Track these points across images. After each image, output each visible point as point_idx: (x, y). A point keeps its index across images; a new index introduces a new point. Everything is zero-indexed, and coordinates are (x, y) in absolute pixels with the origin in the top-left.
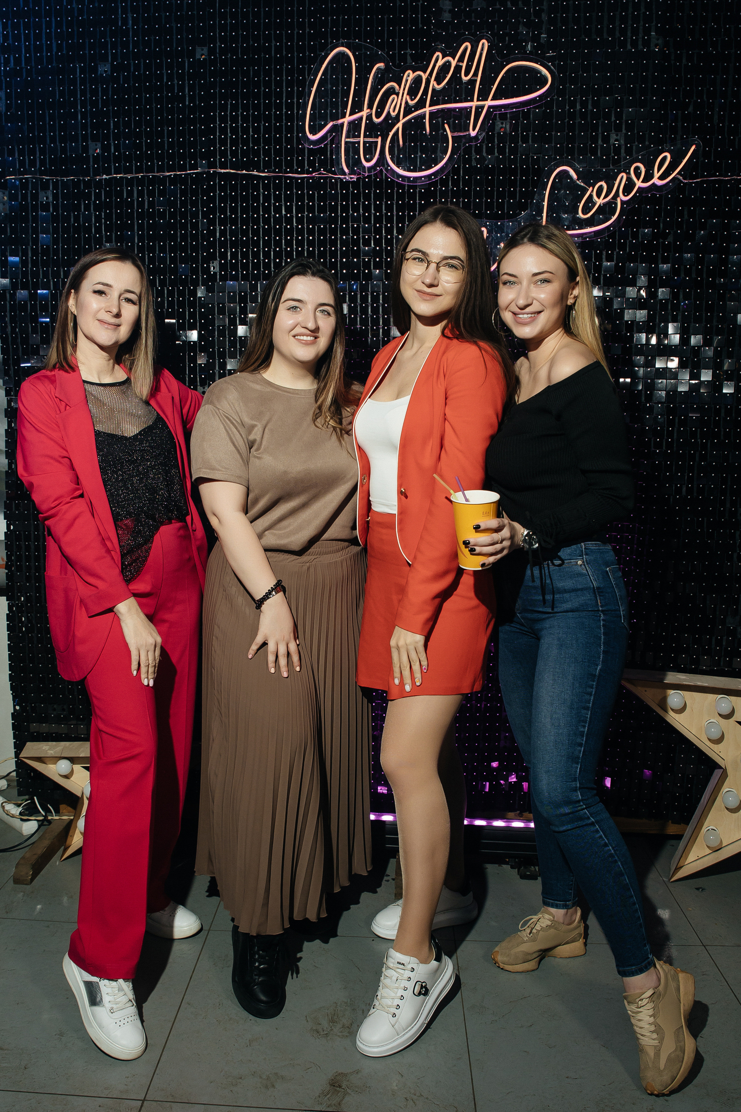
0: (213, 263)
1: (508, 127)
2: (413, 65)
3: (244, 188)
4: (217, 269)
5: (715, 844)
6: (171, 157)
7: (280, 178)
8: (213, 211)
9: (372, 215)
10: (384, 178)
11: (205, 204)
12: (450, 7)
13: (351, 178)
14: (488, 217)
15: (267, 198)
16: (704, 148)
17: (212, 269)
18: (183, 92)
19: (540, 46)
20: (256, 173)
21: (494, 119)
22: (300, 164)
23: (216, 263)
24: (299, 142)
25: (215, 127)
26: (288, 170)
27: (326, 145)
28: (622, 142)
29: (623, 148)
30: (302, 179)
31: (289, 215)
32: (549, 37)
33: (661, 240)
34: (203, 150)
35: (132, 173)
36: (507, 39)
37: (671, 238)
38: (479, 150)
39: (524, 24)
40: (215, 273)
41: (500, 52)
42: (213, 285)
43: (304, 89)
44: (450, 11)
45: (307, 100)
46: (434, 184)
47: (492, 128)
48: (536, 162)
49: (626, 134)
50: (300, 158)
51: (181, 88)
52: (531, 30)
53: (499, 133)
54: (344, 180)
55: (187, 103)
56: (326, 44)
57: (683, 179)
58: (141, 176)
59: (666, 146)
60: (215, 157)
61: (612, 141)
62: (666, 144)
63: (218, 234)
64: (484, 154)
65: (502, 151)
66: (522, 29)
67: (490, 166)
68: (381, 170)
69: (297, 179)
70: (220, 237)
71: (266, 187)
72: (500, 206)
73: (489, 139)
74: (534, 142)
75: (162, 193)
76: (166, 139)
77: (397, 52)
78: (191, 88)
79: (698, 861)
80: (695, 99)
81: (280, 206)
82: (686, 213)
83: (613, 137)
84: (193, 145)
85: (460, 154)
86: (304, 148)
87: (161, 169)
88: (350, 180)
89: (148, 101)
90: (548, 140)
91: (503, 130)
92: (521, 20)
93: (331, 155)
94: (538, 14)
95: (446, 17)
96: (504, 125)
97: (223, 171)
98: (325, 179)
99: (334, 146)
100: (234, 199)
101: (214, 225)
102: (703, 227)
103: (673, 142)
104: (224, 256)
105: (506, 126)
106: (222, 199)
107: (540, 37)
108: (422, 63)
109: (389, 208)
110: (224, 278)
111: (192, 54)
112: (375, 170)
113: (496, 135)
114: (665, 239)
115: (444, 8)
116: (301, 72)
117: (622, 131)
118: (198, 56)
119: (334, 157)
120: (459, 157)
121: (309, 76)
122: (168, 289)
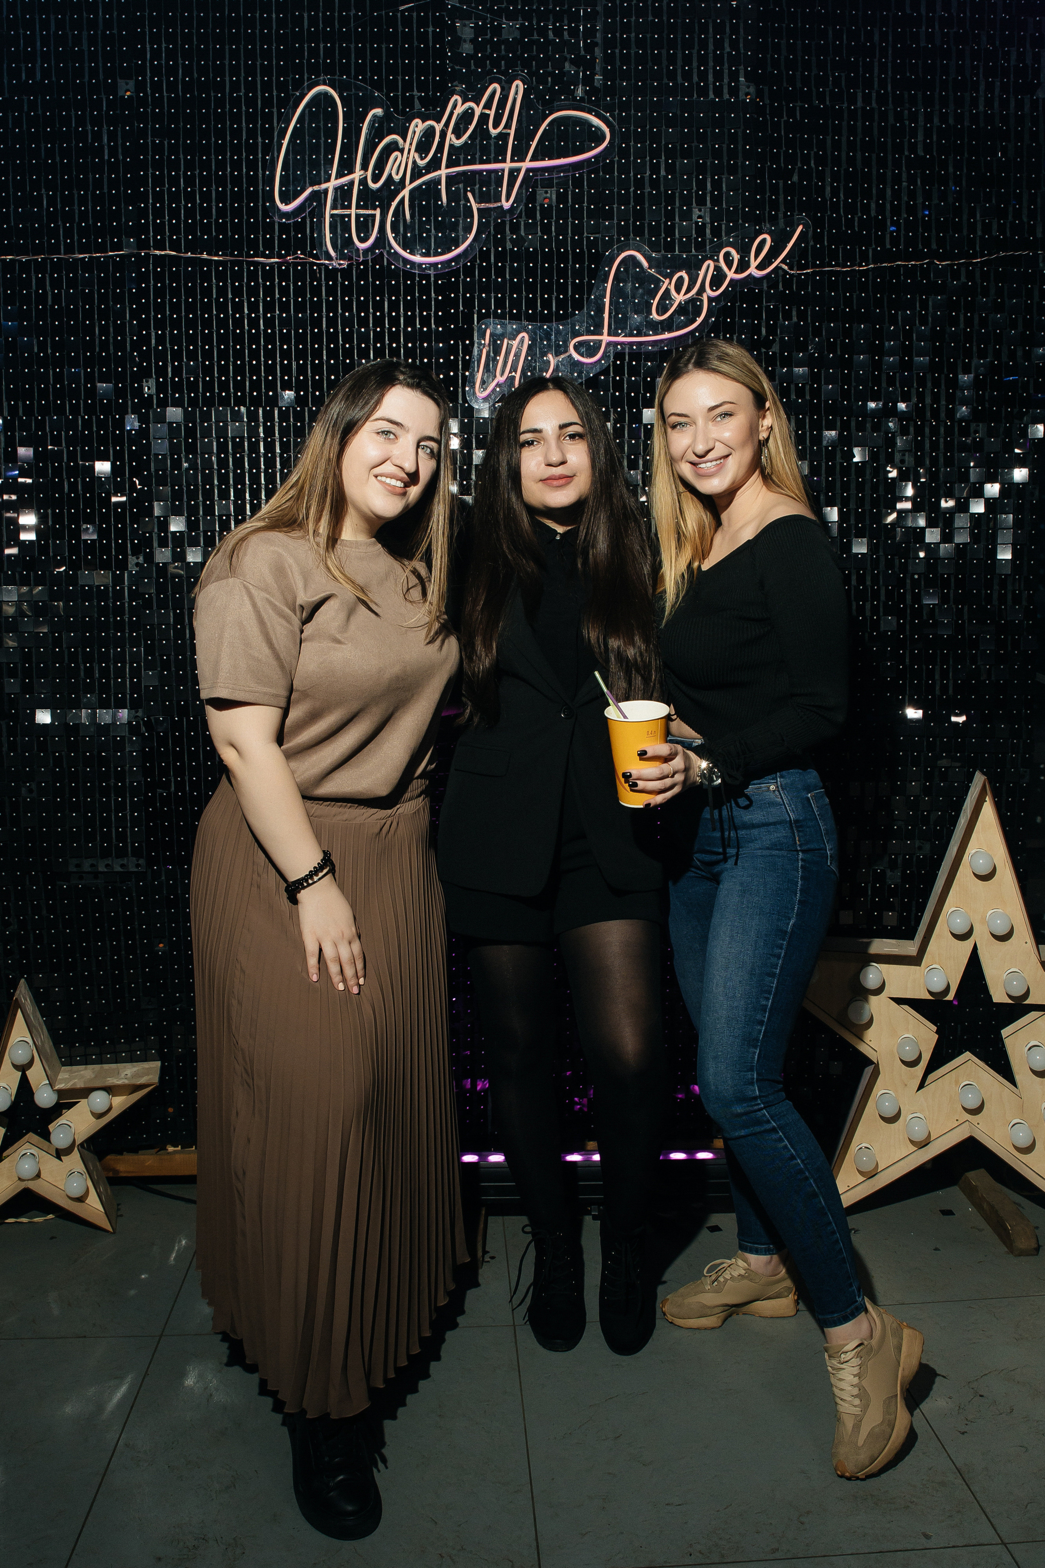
0: (147, 382)
1: (554, 197)
2: (422, 112)
3: (190, 277)
4: (153, 391)
5: (868, 1168)
6: (83, 232)
7: (240, 264)
8: (145, 308)
9: (371, 316)
10: (385, 264)
11: (134, 299)
12: (473, 36)
13: (340, 265)
14: (531, 319)
15: (222, 292)
16: (815, 230)
17: (146, 390)
18: (100, 140)
19: (594, 91)
20: (205, 256)
21: (535, 187)
22: (269, 244)
23: (152, 382)
24: (266, 214)
25: (146, 191)
26: (252, 252)
27: (304, 219)
28: (708, 220)
29: (708, 226)
30: (271, 265)
31: (253, 315)
32: (605, 79)
33: (763, 350)
34: (131, 224)
35: (28, 255)
36: (550, 79)
37: (776, 348)
38: (515, 228)
39: (572, 62)
40: (150, 396)
41: (540, 96)
42: (147, 412)
43: (271, 141)
44: (472, 41)
45: (275, 156)
46: (455, 273)
47: (532, 198)
48: (592, 244)
49: (712, 210)
50: (268, 236)
51: (97, 136)
52: (581, 69)
53: (542, 205)
54: (330, 267)
55: (106, 157)
56: (301, 81)
57: (789, 269)
58: (41, 258)
59: (765, 226)
60: (147, 233)
61: (695, 217)
62: (765, 222)
63: (153, 341)
64: (523, 233)
65: (546, 229)
66: (570, 68)
67: (531, 249)
68: (381, 254)
69: (264, 265)
70: (157, 345)
71: (221, 276)
72: (546, 304)
73: (531, 213)
74: (589, 218)
75: (72, 283)
76: (76, 207)
77: (400, 93)
78: (112, 136)
79: (849, 1193)
80: (799, 165)
81: (241, 302)
82: (794, 313)
83: (696, 212)
84: (116, 216)
85: (489, 232)
86: (272, 223)
87: (69, 249)
88: (338, 266)
89: (50, 153)
90: (609, 216)
91: (547, 201)
92: (568, 56)
93: (312, 232)
94: (589, 48)
95: (467, 48)
96: (548, 195)
97: (158, 252)
98: (303, 265)
99: (315, 220)
100: (175, 293)
101: (148, 329)
102: (817, 332)
103: (773, 220)
104: (162, 372)
105: (551, 195)
106: (159, 293)
107: (594, 79)
108: (435, 109)
109: (394, 306)
110: (163, 404)
111: (113, 89)
112: (373, 253)
113: (538, 208)
114: (769, 348)
115: (464, 36)
116: (268, 118)
117: (706, 205)
118: (120, 94)
119: (315, 235)
120: (488, 237)
121: (278, 123)
122: (83, 418)
